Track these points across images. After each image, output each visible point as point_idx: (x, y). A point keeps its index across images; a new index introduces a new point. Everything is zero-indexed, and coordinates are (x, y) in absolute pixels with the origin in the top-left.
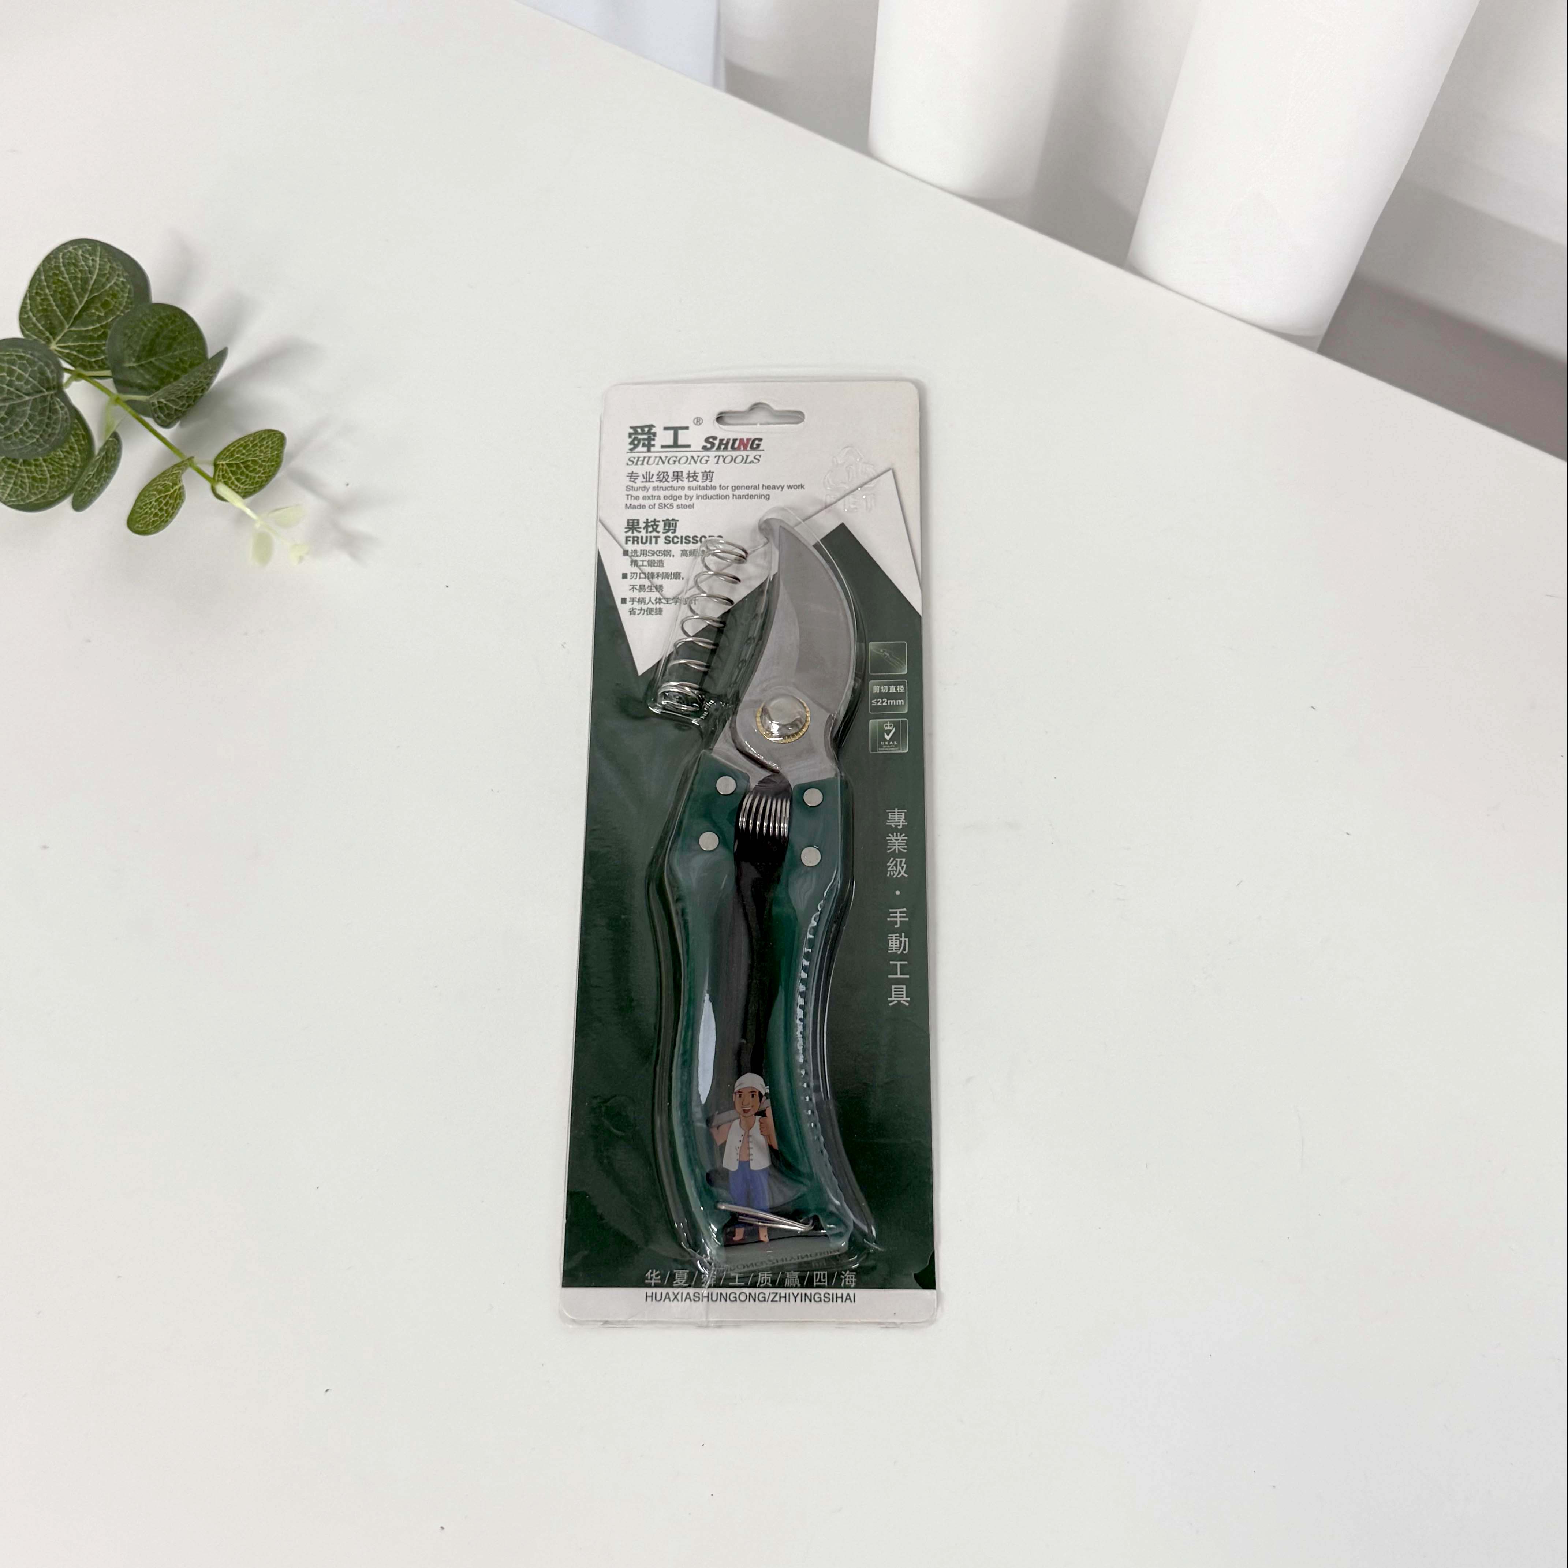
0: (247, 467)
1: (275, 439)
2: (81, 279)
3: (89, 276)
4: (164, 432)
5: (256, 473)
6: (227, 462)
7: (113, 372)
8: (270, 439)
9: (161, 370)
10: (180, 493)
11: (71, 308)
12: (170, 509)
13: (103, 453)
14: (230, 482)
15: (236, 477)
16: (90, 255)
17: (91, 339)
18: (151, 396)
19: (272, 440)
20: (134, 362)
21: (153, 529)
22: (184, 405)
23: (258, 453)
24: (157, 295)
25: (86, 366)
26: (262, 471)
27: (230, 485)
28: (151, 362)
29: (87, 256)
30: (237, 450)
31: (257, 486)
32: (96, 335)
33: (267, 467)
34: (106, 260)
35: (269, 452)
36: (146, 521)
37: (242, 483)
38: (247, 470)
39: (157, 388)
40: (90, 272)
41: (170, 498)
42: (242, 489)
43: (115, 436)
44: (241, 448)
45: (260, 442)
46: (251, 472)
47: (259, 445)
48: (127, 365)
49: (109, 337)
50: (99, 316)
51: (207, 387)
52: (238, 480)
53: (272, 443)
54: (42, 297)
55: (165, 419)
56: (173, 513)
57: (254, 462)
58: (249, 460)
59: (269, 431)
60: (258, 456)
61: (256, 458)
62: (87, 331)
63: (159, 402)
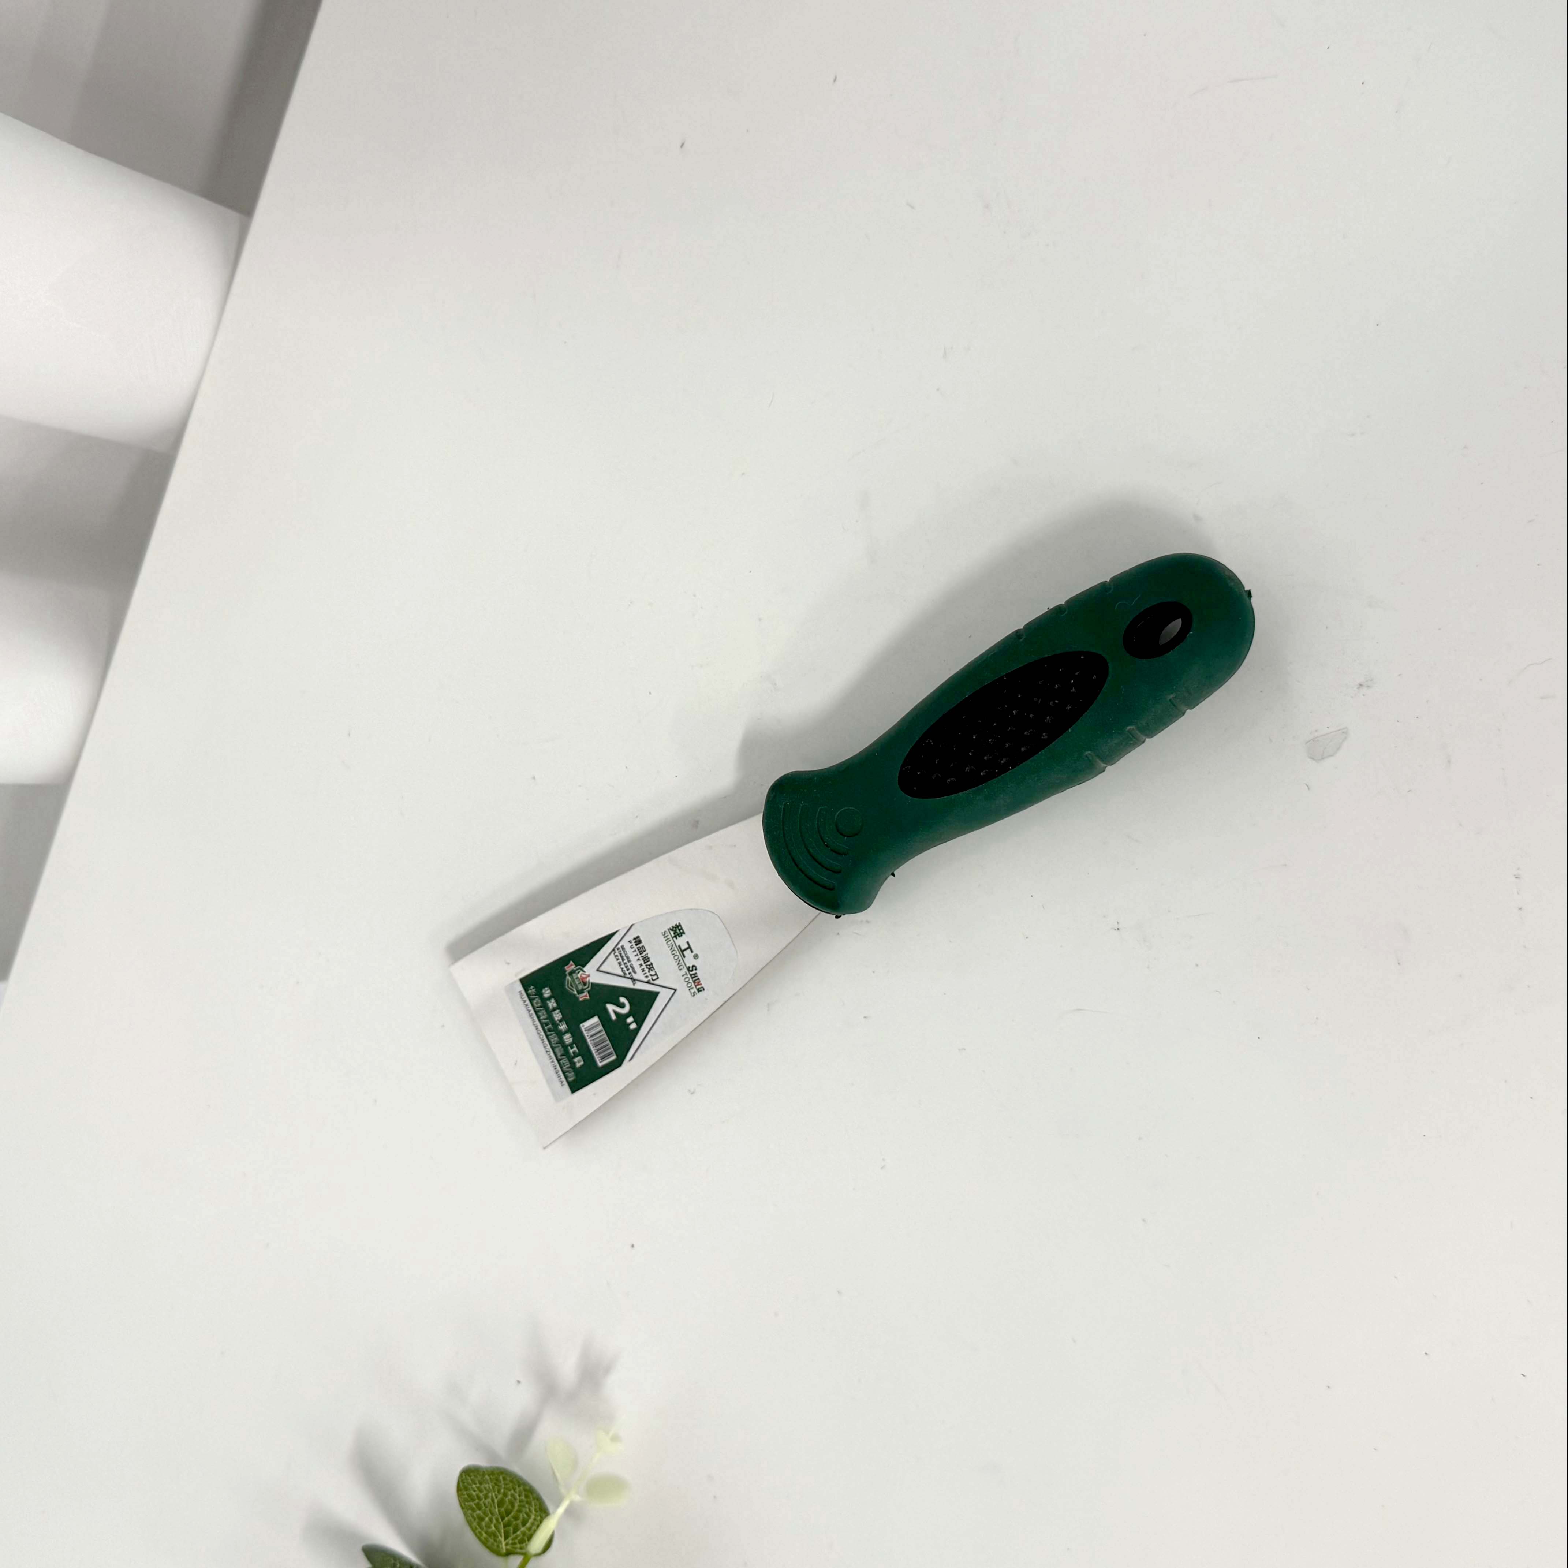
0: (508, 1513)
5: (515, 1499)
6: (503, 1539)
8: (470, 1487)
14: (527, 1532)
15: (521, 1526)
19: (470, 1485)
23: (489, 1500)
26: (512, 1492)
27: (532, 1533)
30: (485, 1528)
31: (531, 1496)
33: (508, 1486)
35: (487, 1486)
37: (529, 1516)
38: (511, 1511)
42: (535, 1515)
44: (483, 1524)
45: (473, 1500)
46: (513, 1506)
47: (477, 1501)
52: (524, 1523)
53: (475, 1484)
57: (501, 1503)
58: (499, 1511)
59: (459, 1489)
60: (493, 1501)
61: (496, 1501)
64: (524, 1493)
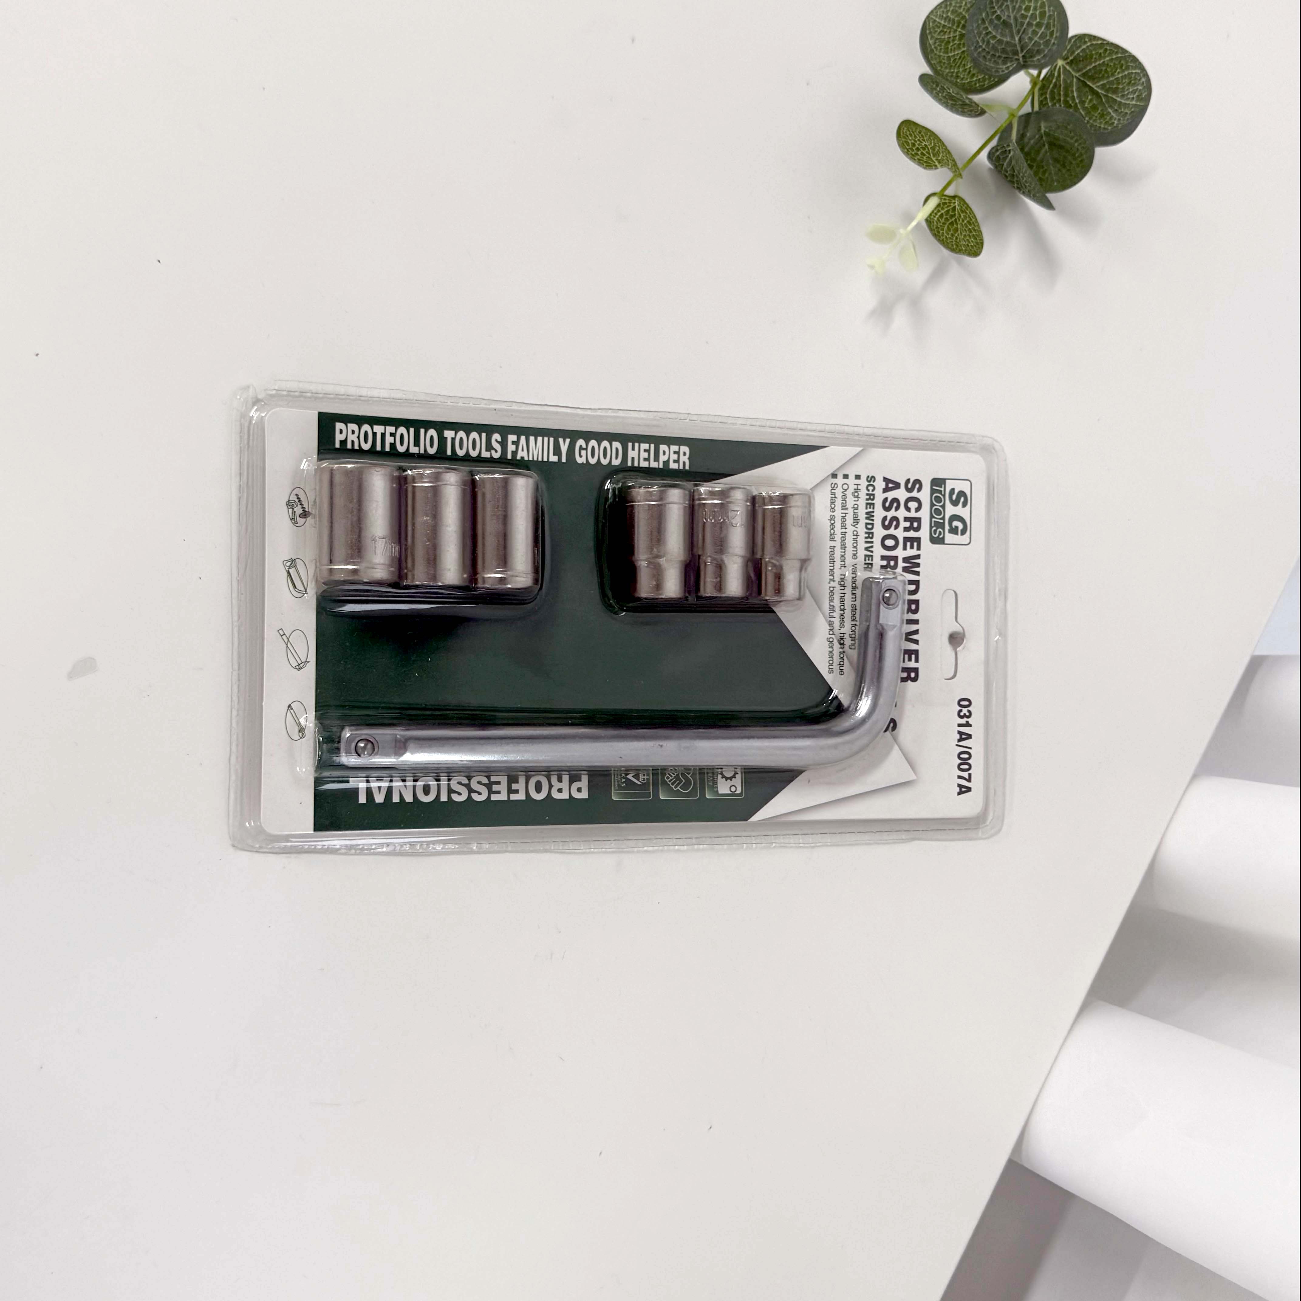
0: (952, 223)
1: (974, 247)
2: (1117, 88)
3: (1120, 95)
4: (984, 155)
5: (947, 230)
6: (957, 207)
7: (1037, 113)
8: (975, 244)
9: (1038, 152)
10: (932, 166)
11: (1092, 79)
12: (918, 157)
13: (967, 101)
14: (940, 209)
15: (944, 214)
16: (1138, 96)
17: (1066, 95)
18: (1015, 144)
20: (1045, 131)
21: (901, 142)
22: (1007, 172)
23: (963, 234)
24: (1101, 152)
25: (1043, 88)
26: (948, 237)
27: (938, 209)
28: (1044, 145)
29: (1137, 94)
30: (967, 216)
31: (936, 232)
32: (1068, 99)
33: (951, 241)
34: (1133, 110)
35: (964, 243)
36: (909, 136)
37: (938, 219)
38: (950, 224)
39: (1022, 149)
40: (1123, 96)
41: (928, 157)
42: (933, 220)
43: (982, 112)
44: (968, 219)
45: (973, 235)
46: (948, 227)
47: (971, 234)
48: (1043, 125)
49: (1068, 110)
50: (1084, 102)
51: (1021, 192)
52: (941, 216)
53: (971, 246)
54: (1102, 55)
55: (996, 155)
56: (915, 160)
57: (956, 230)
58: (958, 226)
59: (982, 244)
60: (961, 233)
61: (959, 232)
62: (1072, 92)
63: (1010, 150)
64: (941, 235)
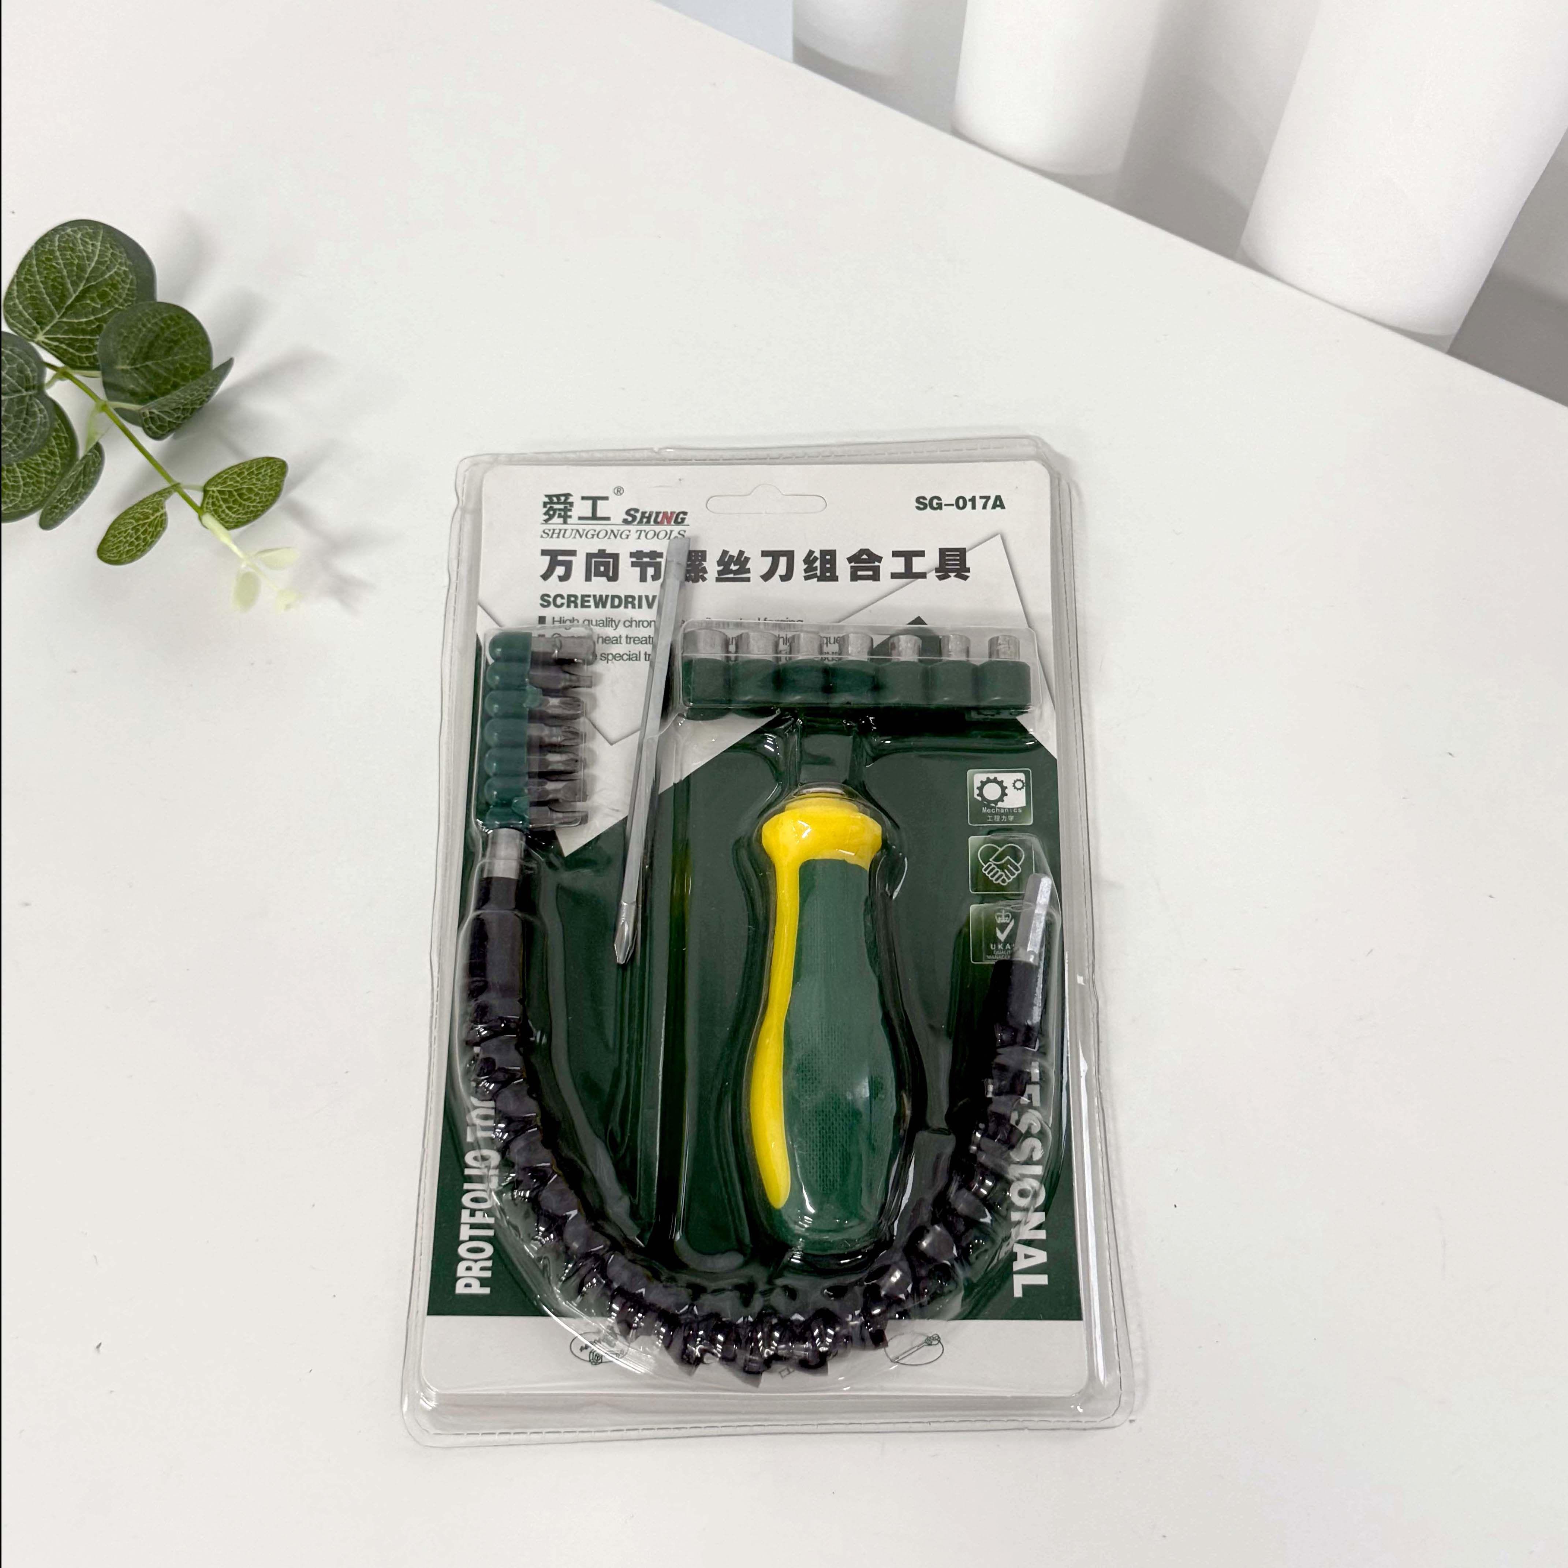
0: (240, 495)
1: (275, 468)
2: (78, 266)
3: (87, 262)
4: (150, 445)
5: (252, 503)
6: (218, 489)
7: (104, 373)
8: (270, 467)
9: (157, 375)
10: (162, 521)
11: (63, 297)
12: (149, 537)
13: (84, 463)
14: (220, 510)
15: (227, 505)
16: (91, 239)
17: (84, 332)
18: (145, 405)
20: (128, 365)
21: (127, 559)
22: (178, 418)
23: (255, 481)
24: (163, 293)
25: (73, 363)
26: (258, 501)
27: (219, 515)
28: (147, 366)
29: (87, 240)
30: (232, 474)
31: (251, 516)
32: (89, 329)
33: (264, 496)
34: (108, 245)
35: (267, 481)
36: (119, 550)
37: (234, 513)
38: (241, 498)
39: (152, 398)
40: (89, 259)
41: (149, 525)
42: (231, 519)
43: (98, 447)
44: (235, 476)
45: (258, 469)
46: (245, 500)
47: (256, 472)
48: (120, 367)
49: (102, 332)
50: (94, 309)
51: (207, 400)
52: (229, 508)
53: (271, 472)
54: (32, 284)
55: (155, 430)
56: (152, 542)
57: (250, 490)
58: (244, 488)
59: (269, 458)
60: (254, 484)
61: (253, 487)
62: (80, 324)
63: (151, 413)
64: (255, 510)
